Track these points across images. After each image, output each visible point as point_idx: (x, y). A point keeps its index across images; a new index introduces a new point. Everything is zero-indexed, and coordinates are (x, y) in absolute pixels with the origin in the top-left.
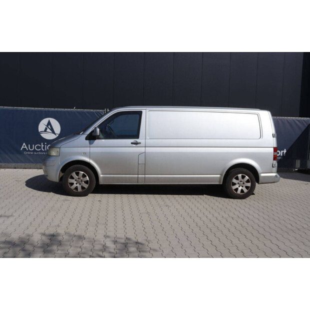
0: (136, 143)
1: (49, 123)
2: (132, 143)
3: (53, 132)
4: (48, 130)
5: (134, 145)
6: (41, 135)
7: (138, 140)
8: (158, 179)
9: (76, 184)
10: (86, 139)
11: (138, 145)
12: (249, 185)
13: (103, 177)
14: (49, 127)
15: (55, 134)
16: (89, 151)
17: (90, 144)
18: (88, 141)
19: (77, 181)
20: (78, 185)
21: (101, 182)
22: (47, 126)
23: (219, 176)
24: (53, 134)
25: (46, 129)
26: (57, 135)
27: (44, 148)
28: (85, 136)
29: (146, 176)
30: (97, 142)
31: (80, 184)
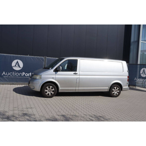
0: (76, 74)
1: (17, 62)
2: (74, 74)
3: (19, 67)
4: (17, 66)
5: (75, 75)
6: (13, 68)
7: (76, 72)
8: (84, 89)
9: (48, 92)
10: (54, 71)
11: (76, 75)
12: (119, 91)
13: (61, 89)
14: (17, 64)
15: (20, 68)
16: (55, 77)
17: (56, 73)
18: (54, 72)
19: (49, 91)
20: (49, 93)
21: (60, 91)
22: (16, 63)
23: (108, 88)
24: (19, 68)
25: (16, 65)
26: (21, 68)
27: (14, 74)
28: (53, 70)
29: (79, 88)
30: (59, 73)
31: (50, 92)
